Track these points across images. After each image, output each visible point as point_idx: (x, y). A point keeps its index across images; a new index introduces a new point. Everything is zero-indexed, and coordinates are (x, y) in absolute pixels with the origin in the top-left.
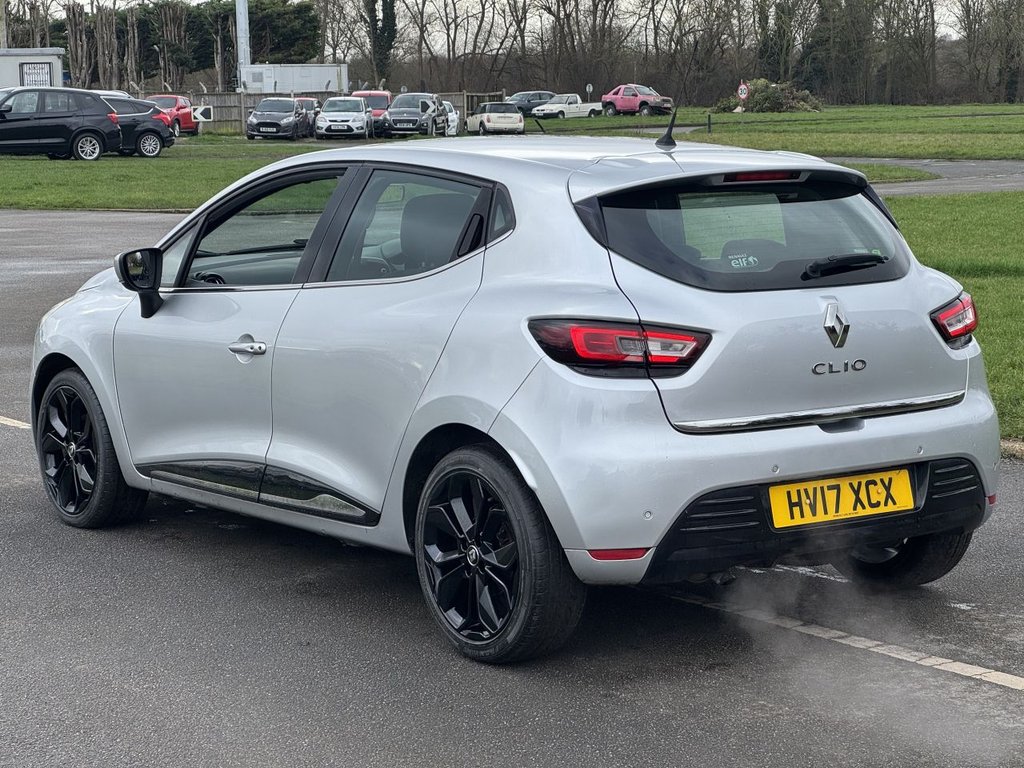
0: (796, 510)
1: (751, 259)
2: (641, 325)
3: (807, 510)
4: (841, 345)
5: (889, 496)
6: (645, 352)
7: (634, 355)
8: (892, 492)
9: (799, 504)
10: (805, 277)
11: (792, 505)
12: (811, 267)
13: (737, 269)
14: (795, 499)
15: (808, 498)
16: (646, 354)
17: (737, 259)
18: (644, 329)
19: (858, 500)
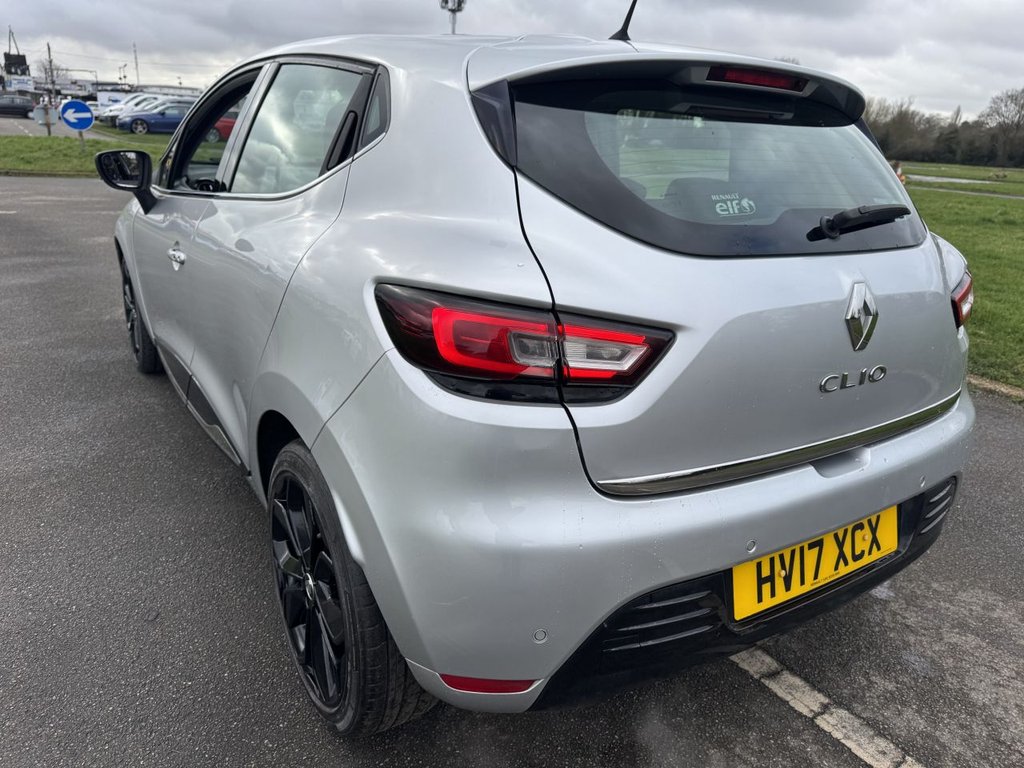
0: (766, 587)
1: (745, 203)
2: (554, 310)
3: (780, 583)
4: (863, 347)
5: (875, 541)
6: (559, 362)
7: (539, 365)
8: (878, 535)
9: (771, 579)
10: (816, 235)
11: (761, 581)
12: (828, 221)
13: (725, 218)
14: (766, 572)
15: (783, 567)
16: (560, 364)
17: (725, 202)
18: (559, 317)
19: (842, 556)
